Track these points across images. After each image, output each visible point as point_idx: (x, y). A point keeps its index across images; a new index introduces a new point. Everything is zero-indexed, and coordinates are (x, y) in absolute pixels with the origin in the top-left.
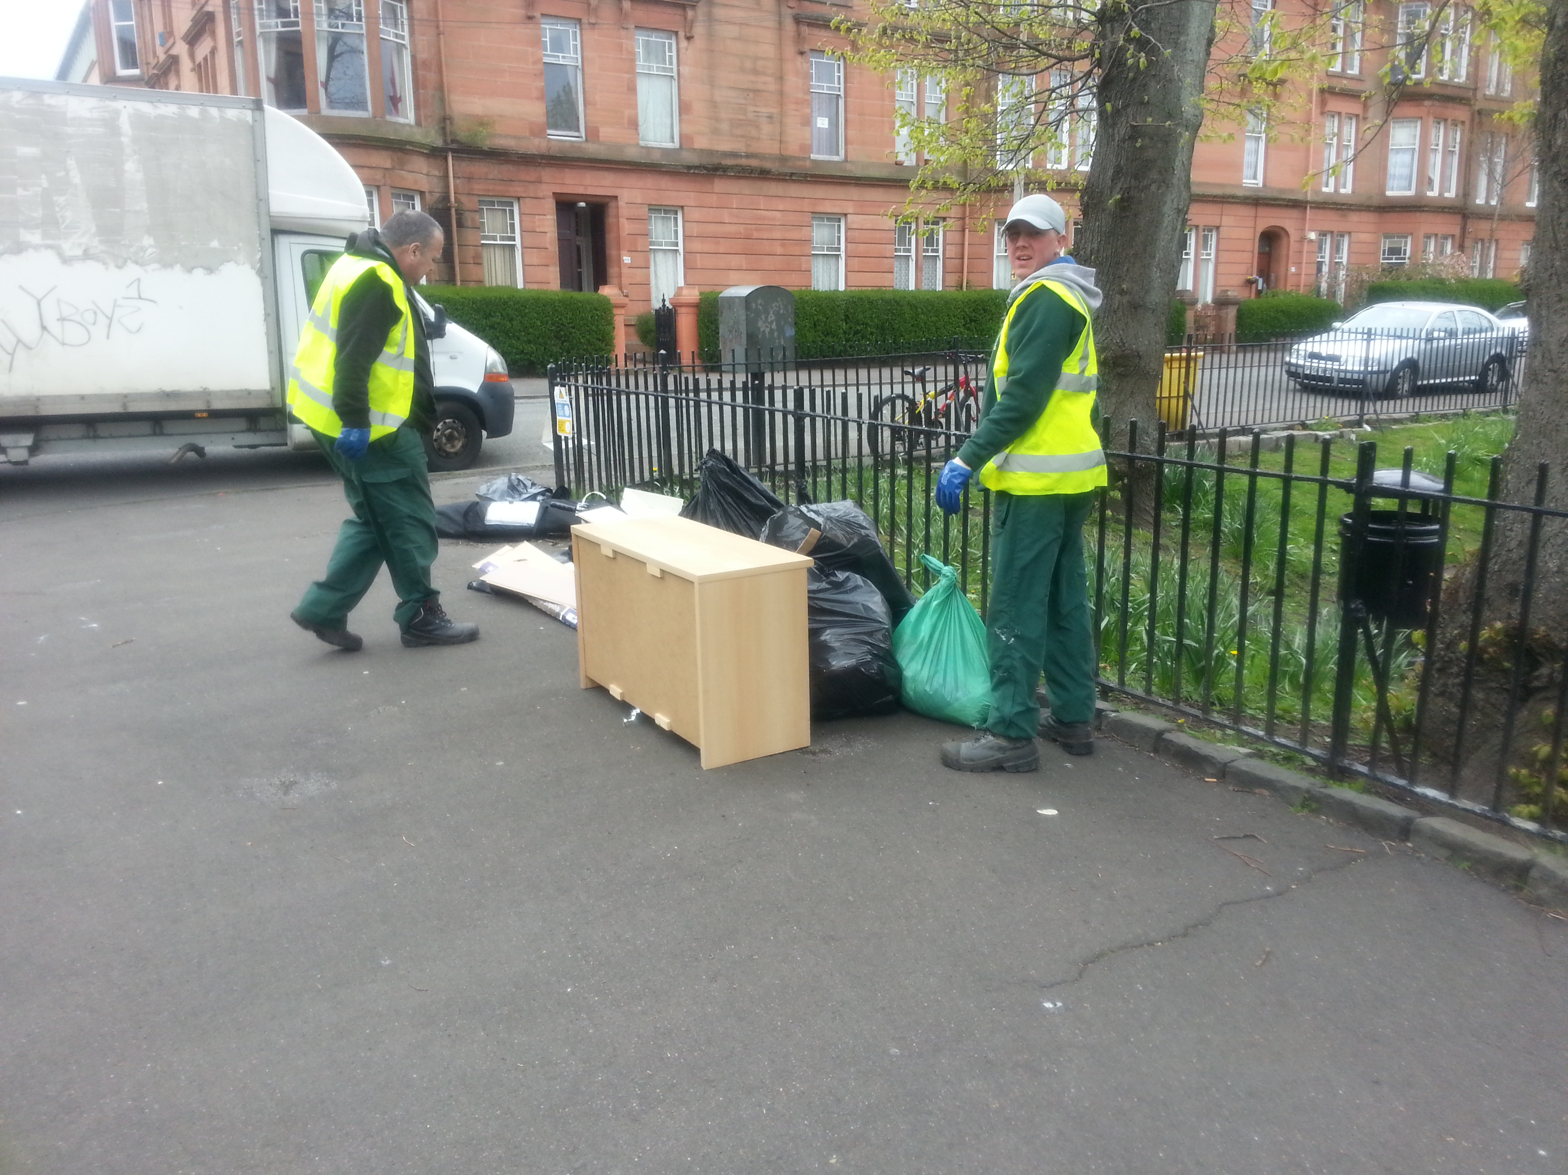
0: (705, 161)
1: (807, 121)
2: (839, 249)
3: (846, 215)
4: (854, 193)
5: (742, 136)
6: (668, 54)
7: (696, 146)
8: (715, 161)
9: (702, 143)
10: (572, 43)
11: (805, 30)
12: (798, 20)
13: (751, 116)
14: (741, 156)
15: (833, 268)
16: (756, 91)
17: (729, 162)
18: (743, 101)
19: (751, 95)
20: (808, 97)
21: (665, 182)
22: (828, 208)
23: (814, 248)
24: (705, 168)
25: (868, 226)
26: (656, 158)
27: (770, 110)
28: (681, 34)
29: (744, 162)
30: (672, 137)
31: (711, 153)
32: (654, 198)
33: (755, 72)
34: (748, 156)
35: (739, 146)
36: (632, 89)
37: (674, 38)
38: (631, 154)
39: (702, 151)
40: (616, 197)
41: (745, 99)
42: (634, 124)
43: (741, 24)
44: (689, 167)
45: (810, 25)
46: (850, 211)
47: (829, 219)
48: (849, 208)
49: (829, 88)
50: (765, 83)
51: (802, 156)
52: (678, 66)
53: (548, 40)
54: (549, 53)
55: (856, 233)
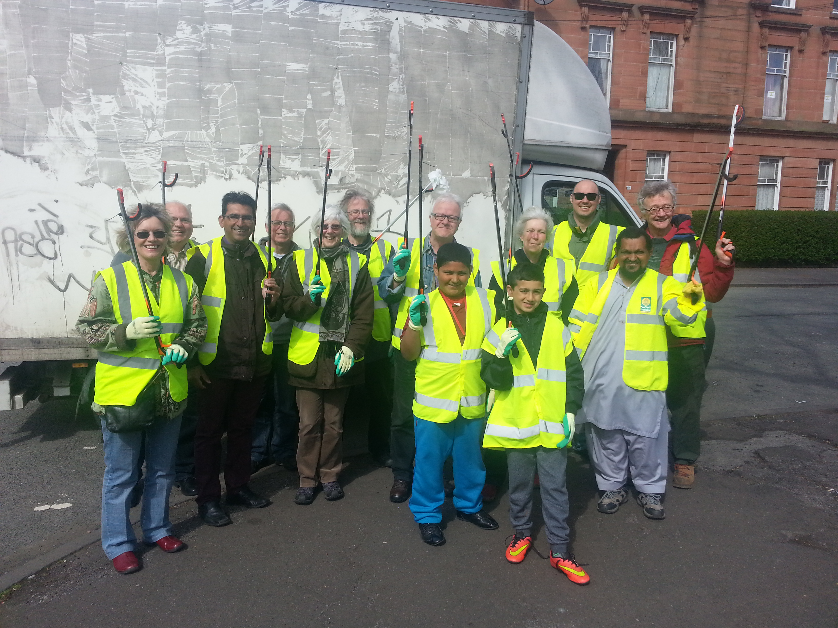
0: (689, 121)
1: (762, 94)
2: (776, 181)
3: (783, 158)
4: (791, 142)
5: (715, 104)
6: (670, 50)
7: (684, 110)
8: (696, 120)
9: (688, 108)
10: (607, 44)
11: (766, 31)
12: (762, 25)
13: (723, 90)
14: (714, 117)
15: (771, 194)
16: (728, 74)
17: (706, 121)
18: (719, 81)
19: (725, 76)
20: (763, 77)
21: (660, 135)
22: (772, 153)
23: (759, 180)
24: (689, 125)
25: (799, 166)
26: (656, 119)
27: (737, 86)
28: (681, 37)
29: (716, 121)
30: (667, 106)
31: (693, 115)
32: (652, 146)
33: (729, 61)
34: (719, 117)
35: (713, 111)
36: (645, 74)
37: (675, 39)
38: (640, 117)
39: (688, 114)
40: (625, 146)
41: (721, 79)
42: (643, 96)
43: (721, 29)
44: (679, 125)
45: (770, 28)
46: (787, 155)
47: (771, 161)
48: (787, 153)
49: (778, 71)
50: (734, 68)
51: (756, 117)
52: (676, 57)
53: (592, 42)
54: (592, 51)
55: (791, 170)
